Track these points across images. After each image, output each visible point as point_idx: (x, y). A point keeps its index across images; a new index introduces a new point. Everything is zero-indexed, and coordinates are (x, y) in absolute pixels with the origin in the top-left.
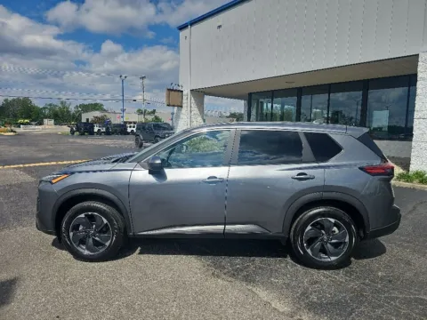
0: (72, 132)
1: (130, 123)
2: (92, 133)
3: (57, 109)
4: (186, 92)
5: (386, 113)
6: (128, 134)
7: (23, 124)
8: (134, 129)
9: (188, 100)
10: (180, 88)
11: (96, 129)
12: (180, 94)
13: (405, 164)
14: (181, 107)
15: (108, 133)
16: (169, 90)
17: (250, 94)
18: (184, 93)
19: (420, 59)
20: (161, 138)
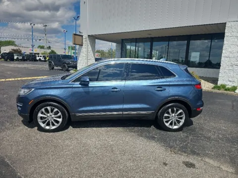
1: (39, 54)
2: (12, 59)
4: (85, 36)
5: (198, 54)
6: (37, 61)
8: (41, 58)
9: (86, 42)
10: (81, 34)
11: (15, 57)
12: (81, 37)
13: (214, 81)
14: (82, 45)
15: (24, 60)
16: (75, 35)
17: (122, 40)
18: (84, 37)
19: (227, 25)
20: (67, 64)
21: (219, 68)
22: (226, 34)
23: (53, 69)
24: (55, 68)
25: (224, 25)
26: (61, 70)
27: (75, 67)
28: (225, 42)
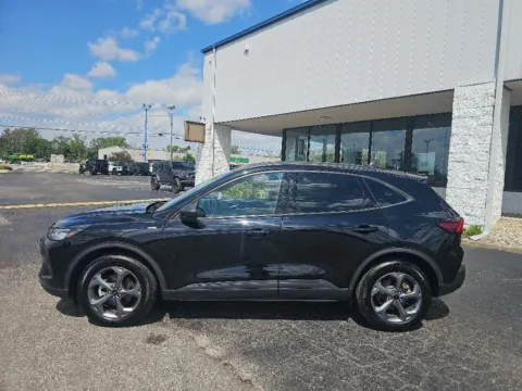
0: (82, 171)
2: (106, 172)
3: (69, 142)
4: (209, 124)
7: (24, 160)
9: (211, 136)
10: (202, 121)
11: (111, 168)
12: (202, 127)
14: (203, 142)
16: (189, 122)
17: (285, 130)
18: (207, 127)
19: (455, 94)
20: (180, 179)
21: (445, 187)
22: (455, 113)
23: (158, 188)
24: (162, 186)
25: (449, 94)
26: (170, 191)
27: (192, 185)
28: (454, 129)
